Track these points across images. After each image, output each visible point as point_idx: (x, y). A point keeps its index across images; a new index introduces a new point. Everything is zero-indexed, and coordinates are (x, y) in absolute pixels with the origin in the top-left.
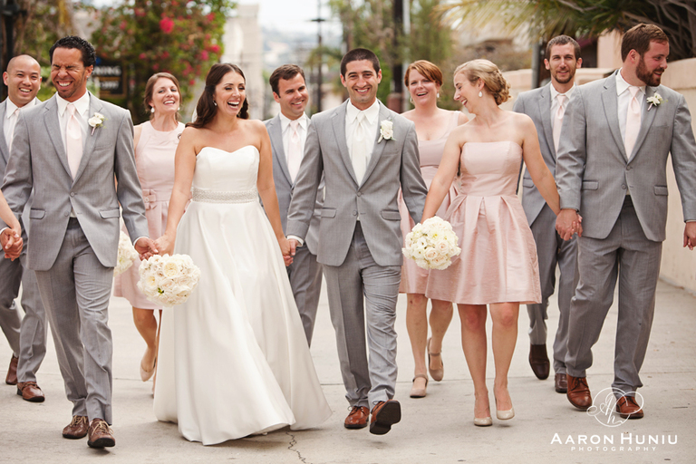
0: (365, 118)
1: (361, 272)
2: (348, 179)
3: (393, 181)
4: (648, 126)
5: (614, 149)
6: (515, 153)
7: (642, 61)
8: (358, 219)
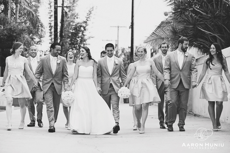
0: (111, 59)
1: (110, 96)
2: (108, 74)
3: (118, 74)
4: (185, 61)
5: (177, 67)
6: (149, 68)
7: (182, 46)
8: (111, 83)
